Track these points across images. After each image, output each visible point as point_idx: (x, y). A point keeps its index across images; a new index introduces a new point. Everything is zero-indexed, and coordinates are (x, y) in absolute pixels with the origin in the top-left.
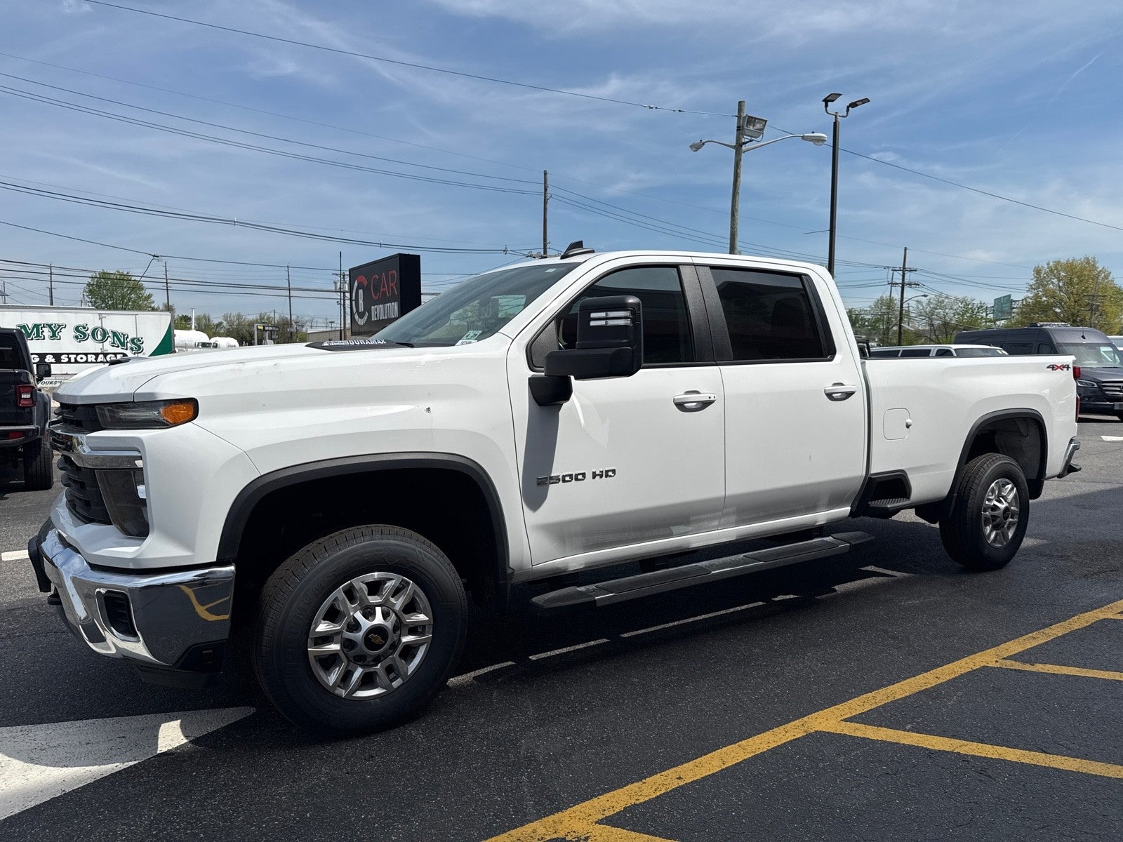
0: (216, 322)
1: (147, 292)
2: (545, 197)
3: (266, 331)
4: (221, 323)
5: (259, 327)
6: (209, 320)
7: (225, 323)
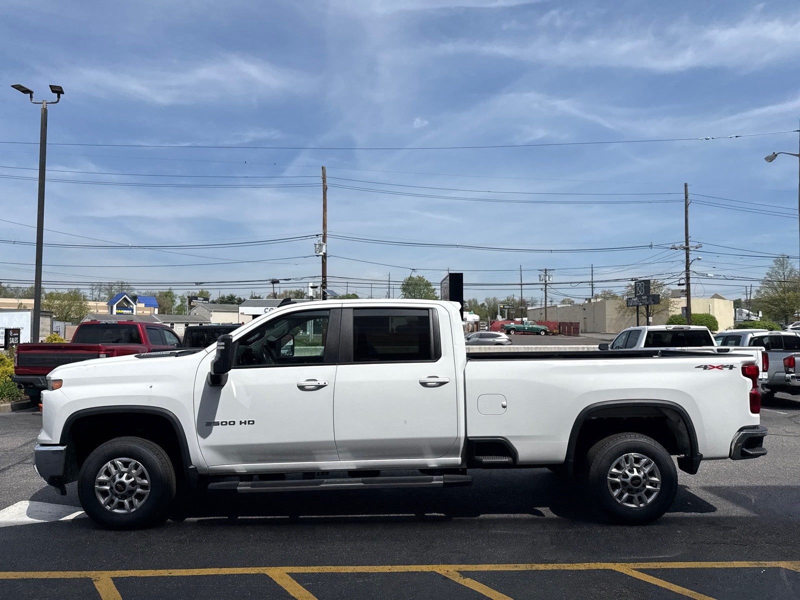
0: (480, 303)
1: (433, 287)
2: (686, 203)
3: (506, 308)
4: (483, 304)
5: (501, 306)
6: (476, 302)
7: (486, 304)
